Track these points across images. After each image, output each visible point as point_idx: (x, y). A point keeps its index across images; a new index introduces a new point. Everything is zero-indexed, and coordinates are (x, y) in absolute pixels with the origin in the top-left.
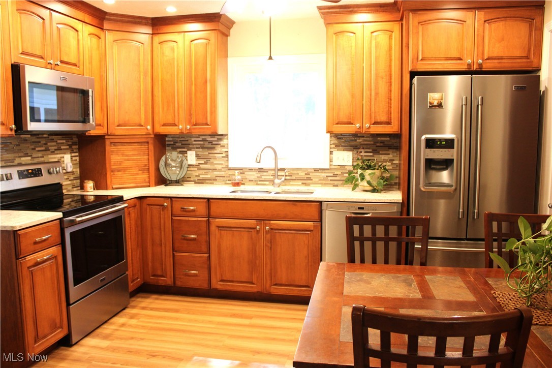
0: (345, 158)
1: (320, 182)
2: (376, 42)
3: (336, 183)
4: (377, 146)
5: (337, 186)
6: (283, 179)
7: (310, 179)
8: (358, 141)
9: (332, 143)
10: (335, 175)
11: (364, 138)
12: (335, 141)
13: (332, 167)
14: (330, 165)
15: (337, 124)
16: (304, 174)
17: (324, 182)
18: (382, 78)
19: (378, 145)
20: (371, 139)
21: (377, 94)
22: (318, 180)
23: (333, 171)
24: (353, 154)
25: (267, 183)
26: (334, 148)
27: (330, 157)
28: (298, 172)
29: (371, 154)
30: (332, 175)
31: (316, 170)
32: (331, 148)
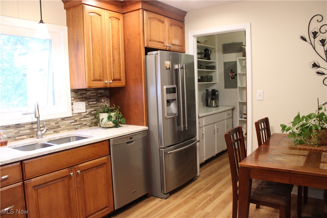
0: (81, 107)
1: (66, 128)
2: (112, 25)
3: (76, 127)
4: (98, 97)
5: (77, 129)
6: (45, 130)
7: (59, 127)
8: (87, 93)
9: (72, 96)
10: (76, 121)
11: (90, 92)
12: (74, 95)
13: (74, 115)
14: (73, 113)
15: (93, 81)
16: (54, 124)
17: (69, 127)
18: (116, 49)
19: (99, 95)
20: (94, 92)
21: (114, 60)
22: (64, 126)
23: (74, 118)
24: (86, 103)
25: (25, 137)
26: (73, 100)
27: (72, 107)
28: (50, 123)
29: (95, 102)
30: (73, 121)
31: (63, 119)
32: (72, 100)
